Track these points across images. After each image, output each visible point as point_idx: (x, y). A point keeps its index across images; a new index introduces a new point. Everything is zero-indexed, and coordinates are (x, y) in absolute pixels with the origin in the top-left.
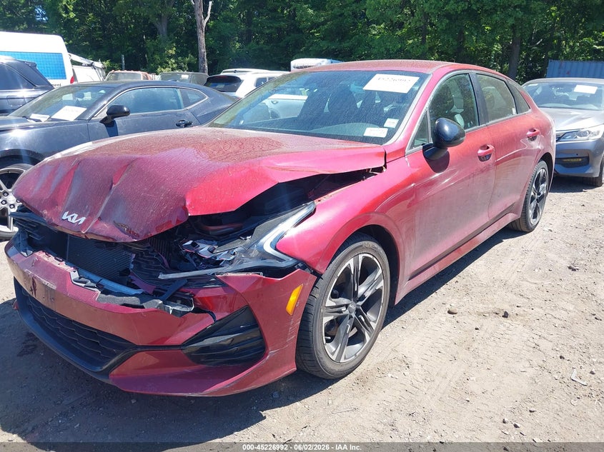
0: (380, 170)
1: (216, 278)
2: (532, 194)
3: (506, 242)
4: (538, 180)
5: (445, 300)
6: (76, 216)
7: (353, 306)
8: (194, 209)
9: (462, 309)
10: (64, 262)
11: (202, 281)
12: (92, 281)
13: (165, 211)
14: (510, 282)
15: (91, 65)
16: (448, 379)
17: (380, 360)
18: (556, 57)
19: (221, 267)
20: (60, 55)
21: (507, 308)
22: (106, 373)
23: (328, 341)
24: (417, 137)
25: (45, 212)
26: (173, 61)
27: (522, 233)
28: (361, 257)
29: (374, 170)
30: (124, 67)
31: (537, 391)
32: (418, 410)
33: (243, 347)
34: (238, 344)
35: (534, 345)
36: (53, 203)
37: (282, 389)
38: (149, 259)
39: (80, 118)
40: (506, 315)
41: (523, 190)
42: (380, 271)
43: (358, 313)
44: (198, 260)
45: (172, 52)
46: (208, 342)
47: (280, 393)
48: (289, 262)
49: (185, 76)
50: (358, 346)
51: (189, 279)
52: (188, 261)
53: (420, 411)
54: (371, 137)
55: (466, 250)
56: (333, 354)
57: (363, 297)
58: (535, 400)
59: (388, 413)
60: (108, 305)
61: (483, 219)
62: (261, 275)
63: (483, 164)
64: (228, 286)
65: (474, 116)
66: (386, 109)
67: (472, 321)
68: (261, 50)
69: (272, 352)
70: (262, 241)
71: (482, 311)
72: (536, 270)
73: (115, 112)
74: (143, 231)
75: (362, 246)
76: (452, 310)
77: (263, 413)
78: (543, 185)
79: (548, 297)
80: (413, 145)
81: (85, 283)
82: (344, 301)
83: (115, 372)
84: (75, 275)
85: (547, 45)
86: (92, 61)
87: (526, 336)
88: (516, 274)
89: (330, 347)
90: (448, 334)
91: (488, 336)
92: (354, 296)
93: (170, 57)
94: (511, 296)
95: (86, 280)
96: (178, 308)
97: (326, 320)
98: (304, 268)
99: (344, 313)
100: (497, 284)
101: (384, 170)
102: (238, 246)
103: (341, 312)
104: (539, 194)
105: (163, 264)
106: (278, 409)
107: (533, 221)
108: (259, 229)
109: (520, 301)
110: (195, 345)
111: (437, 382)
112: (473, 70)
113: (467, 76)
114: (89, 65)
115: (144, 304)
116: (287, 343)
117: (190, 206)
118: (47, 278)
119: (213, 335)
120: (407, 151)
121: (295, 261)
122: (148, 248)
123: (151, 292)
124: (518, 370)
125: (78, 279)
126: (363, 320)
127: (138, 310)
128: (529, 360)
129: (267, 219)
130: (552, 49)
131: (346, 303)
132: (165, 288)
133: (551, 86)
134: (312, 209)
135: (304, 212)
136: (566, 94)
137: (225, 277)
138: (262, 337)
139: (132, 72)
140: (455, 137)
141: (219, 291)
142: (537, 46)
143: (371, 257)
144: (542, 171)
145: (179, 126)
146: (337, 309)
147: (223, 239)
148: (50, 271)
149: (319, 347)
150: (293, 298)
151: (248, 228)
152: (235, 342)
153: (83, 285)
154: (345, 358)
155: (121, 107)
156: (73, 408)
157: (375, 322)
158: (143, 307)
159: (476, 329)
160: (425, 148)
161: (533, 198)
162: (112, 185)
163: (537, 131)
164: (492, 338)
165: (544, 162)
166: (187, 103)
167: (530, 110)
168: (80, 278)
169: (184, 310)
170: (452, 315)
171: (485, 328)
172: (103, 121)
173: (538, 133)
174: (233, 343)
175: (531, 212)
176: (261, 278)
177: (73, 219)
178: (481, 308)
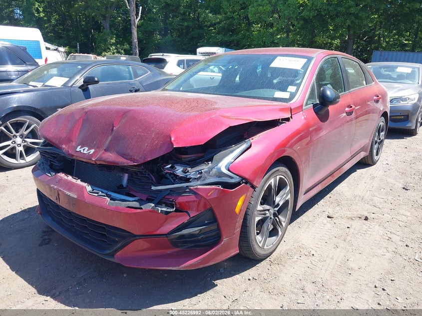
0: (288, 120)
1: (190, 189)
2: (376, 139)
3: (359, 171)
4: (379, 130)
5: (324, 209)
6: (87, 148)
7: (272, 211)
8: (177, 143)
9: (337, 215)
10: (79, 180)
11: (180, 192)
12: (102, 192)
13: (157, 145)
14: (366, 197)
15: (56, 50)
16: (335, 259)
17: (288, 247)
18: (377, 49)
19: (191, 182)
20: (38, 42)
21: (366, 214)
22: (112, 255)
23: (258, 234)
24: (309, 98)
25: (64, 146)
26: (114, 48)
27: (369, 165)
28: (278, 177)
29: (283, 119)
30: (78, 51)
31: (394, 268)
32: (319, 279)
33: (207, 235)
34: (203, 234)
35: (388, 238)
36: (69, 140)
37: (225, 267)
38: (141, 176)
39: (65, 85)
40: (366, 219)
41: (371, 137)
42: (288, 188)
43: (275, 215)
44: (174, 178)
45: (113, 41)
46: (185, 232)
47: (224, 269)
48: (237, 179)
49: (123, 58)
50: (274, 238)
51: (171, 190)
52: (168, 179)
53: (320, 280)
54: (279, 98)
55: (337, 176)
56: (260, 242)
57: (278, 205)
58: (394, 273)
59: (299, 282)
60: (116, 208)
61: (348, 155)
62: (220, 187)
63: (349, 118)
64: (199, 194)
65: (342, 86)
66: (275, 81)
67: (345, 223)
68: (174, 41)
69: (225, 240)
70: (220, 165)
71: (350, 216)
72: (382, 190)
73: (89, 81)
74: (141, 158)
75: (279, 170)
76: (330, 215)
77: (216, 282)
78: (382, 133)
79: (393, 207)
80: (307, 104)
81: (98, 193)
82: (267, 207)
83: (118, 253)
84: (89, 188)
85: (371, 41)
86: (57, 47)
87: (381, 233)
88: (369, 192)
89: (259, 238)
90: (330, 231)
91: (356, 232)
92: (273, 204)
93: (111, 45)
94: (368, 207)
95: (98, 192)
96: (164, 209)
97: (257, 219)
98: (246, 183)
99: (267, 215)
100: (357, 198)
101: (291, 120)
102: (204, 168)
103: (265, 214)
104: (380, 139)
105: (152, 180)
106: (225, 280)
107: (376, 158)
108: (216, 157)
109: (375, 210)
110: (177, 234)
111: (328, 262)
112: (339, 55)
113: (336, 59)
114: (55, 50)
115: (142, 207)
116: (234, 234)
117: (174, 141)
118: (69, 190)
119: (188, 227)
120: (304, 108)
121: (240, 178)
122: (143, 169)
123: (145, 199)
124: (379, 254)
125: (92, 191)
126: (278, 220)
127: (139, 211)
128: (386, 248)
129: (221, 151)
130: (375, 43)
131: (268, 208)
132: (155, 196)
133: (381, 68)
134: (249, 144)
135: (244, 146)
136: (390, 73)
137: (196, 188)
138: (219, 229)
139: (86, 54)
140: (334, 99)
141: (192, 197)
142: (364, 41)
143: (284, 178)
144: (382, 124)
145: (131, 91)
146: (263, 212)
147: (193, 163)
148: (70, 186)
149: (253, 237)
150: (240, 203)
151: (210, 156)
152: (202, 232)
153: (96, 195)
154: (267, 246)
155: (93, 78)
156: (84, 279)
157: (284, 222)
158: (141, 209)
159: (348, 228)
160: (315, 106)
161: (376, 142)
162: (113, 128)
163: (380, 96)
164: (360, 234)
165: (383, 118)
166: (136, 76)
167: (373, 83)
168: (93, 190)
169: (169, 210)
170: (330, 219)
171: (353, 227)
172: (80, 87)
173: (380, 98)
174: (201, 233)
175: (375, 151)
176: (220, 189)
177: (85, 150)
178: (349, 214)
